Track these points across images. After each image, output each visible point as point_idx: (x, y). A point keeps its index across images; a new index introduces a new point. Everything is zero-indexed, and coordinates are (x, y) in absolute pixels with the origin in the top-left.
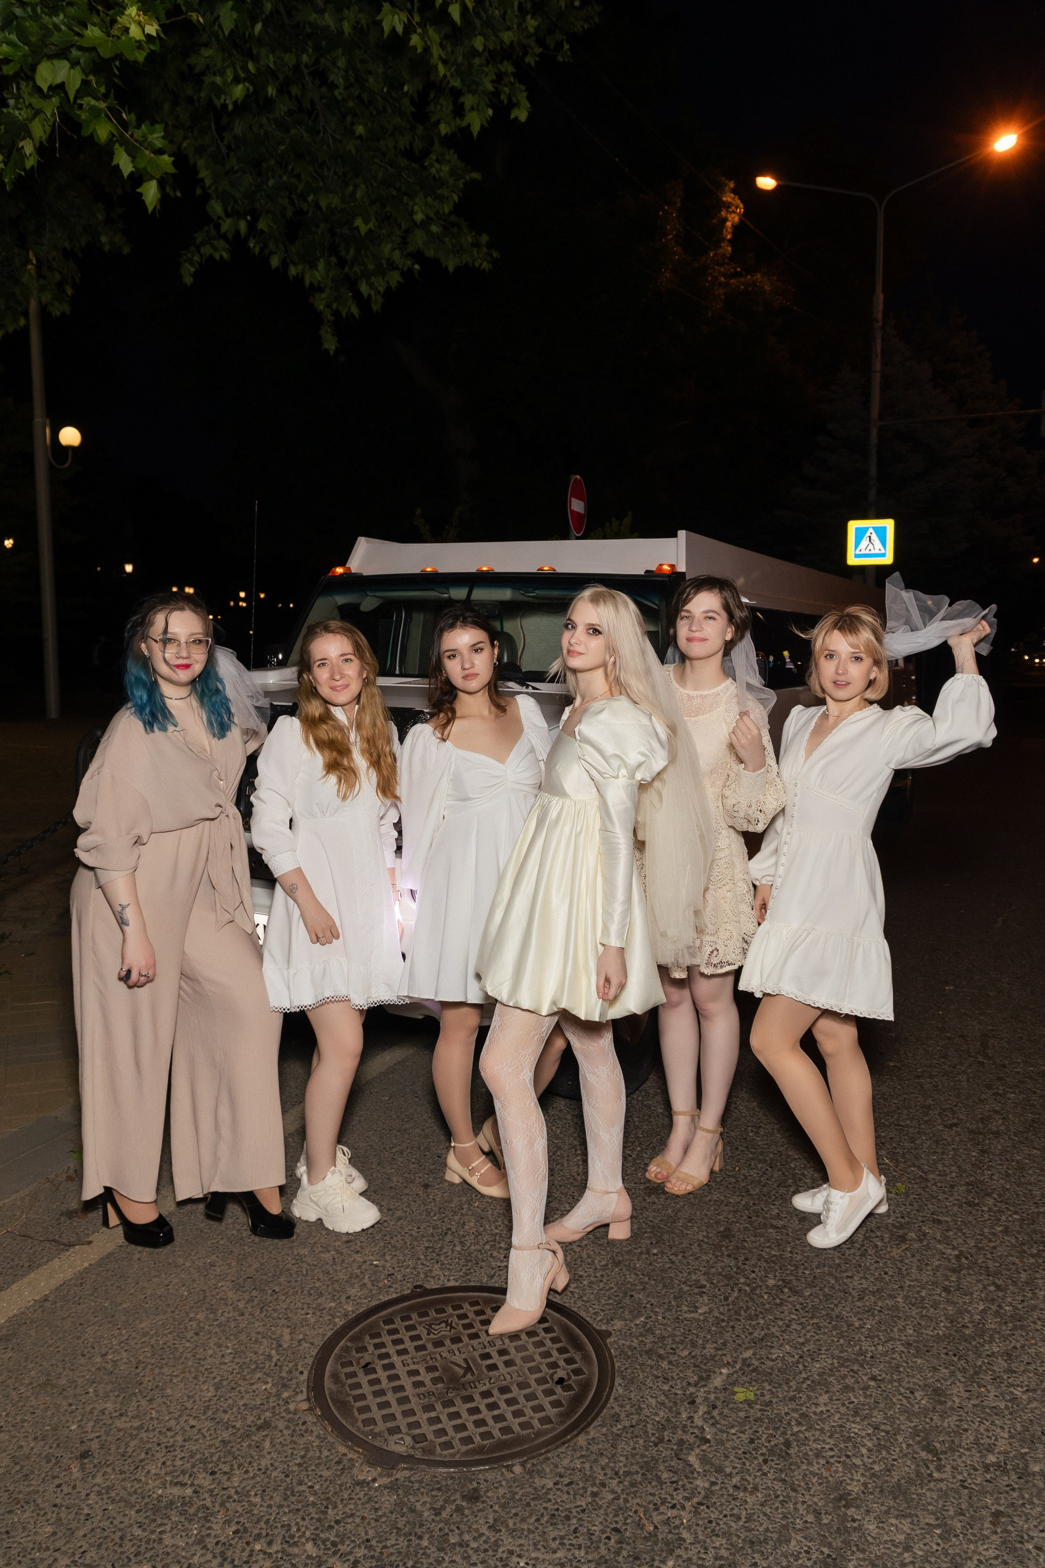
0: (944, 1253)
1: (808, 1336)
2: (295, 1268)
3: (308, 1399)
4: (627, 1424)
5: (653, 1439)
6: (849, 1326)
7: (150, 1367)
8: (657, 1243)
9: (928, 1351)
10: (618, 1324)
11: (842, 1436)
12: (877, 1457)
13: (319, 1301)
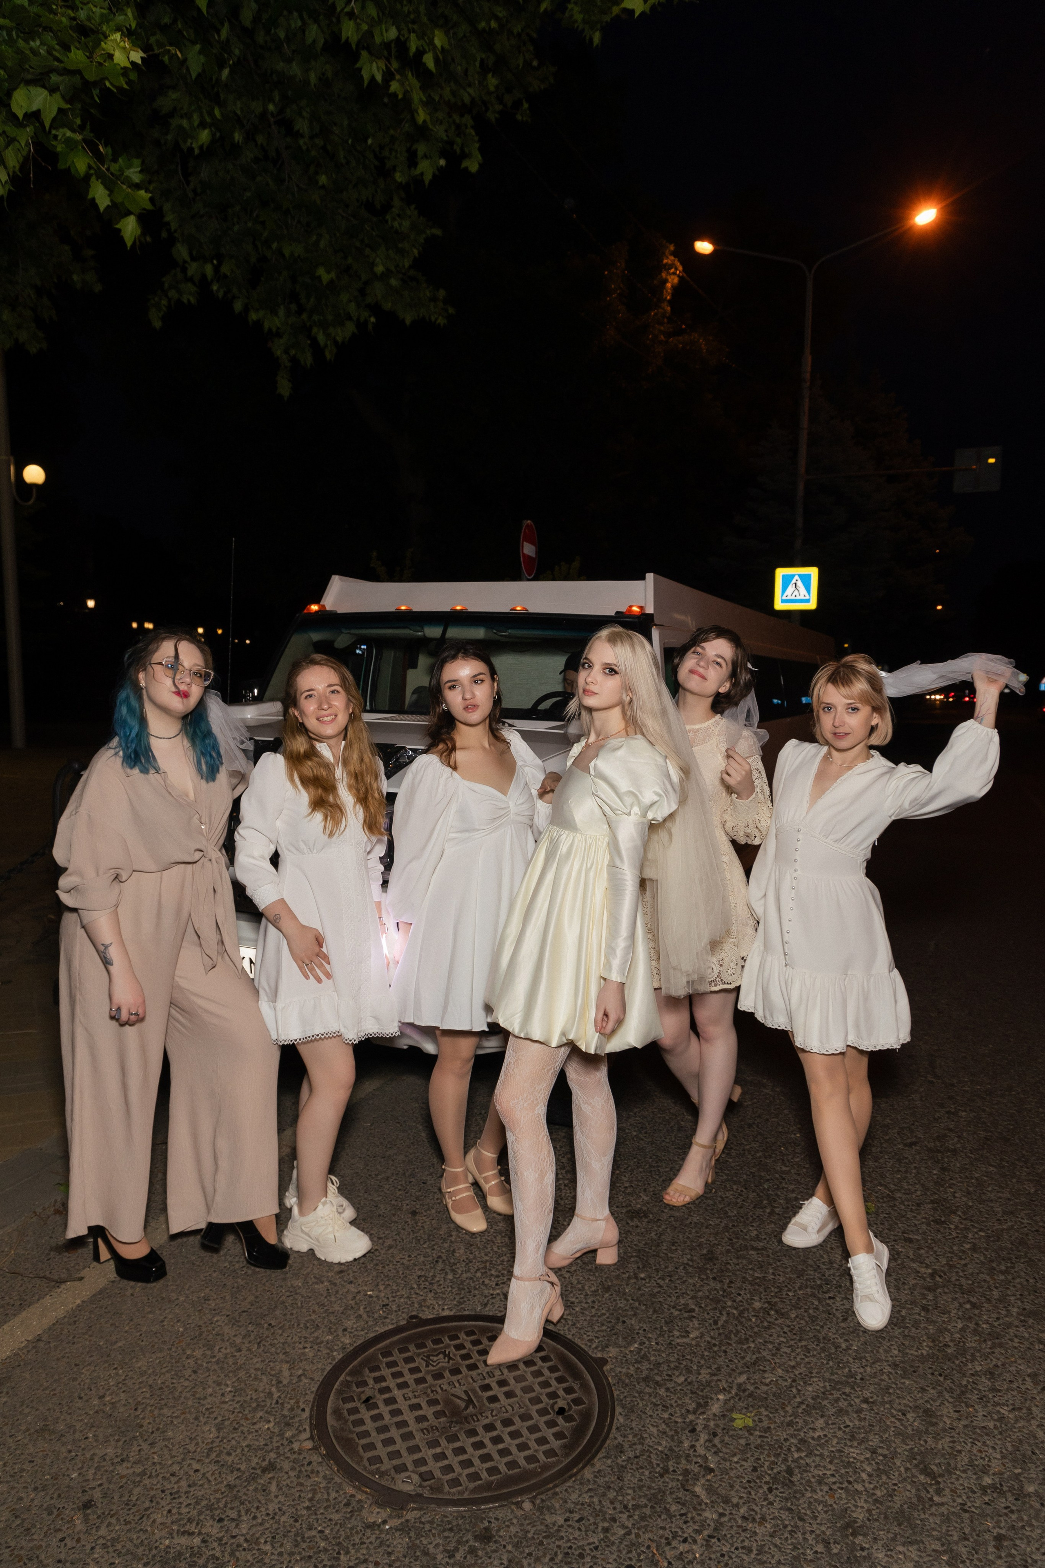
1: (798, 1359)
2: (290, 1301)
3: (312, 1438)
4: (631, 1455)
5: (658, 1470)
6: (836, 1348)
7: (149, 1409)
8: (644, 1267)
9: (914, 1372)
10: (613, 1352)
11: (842, 1461)
12: (878, 1482)
13: (316, 1334)
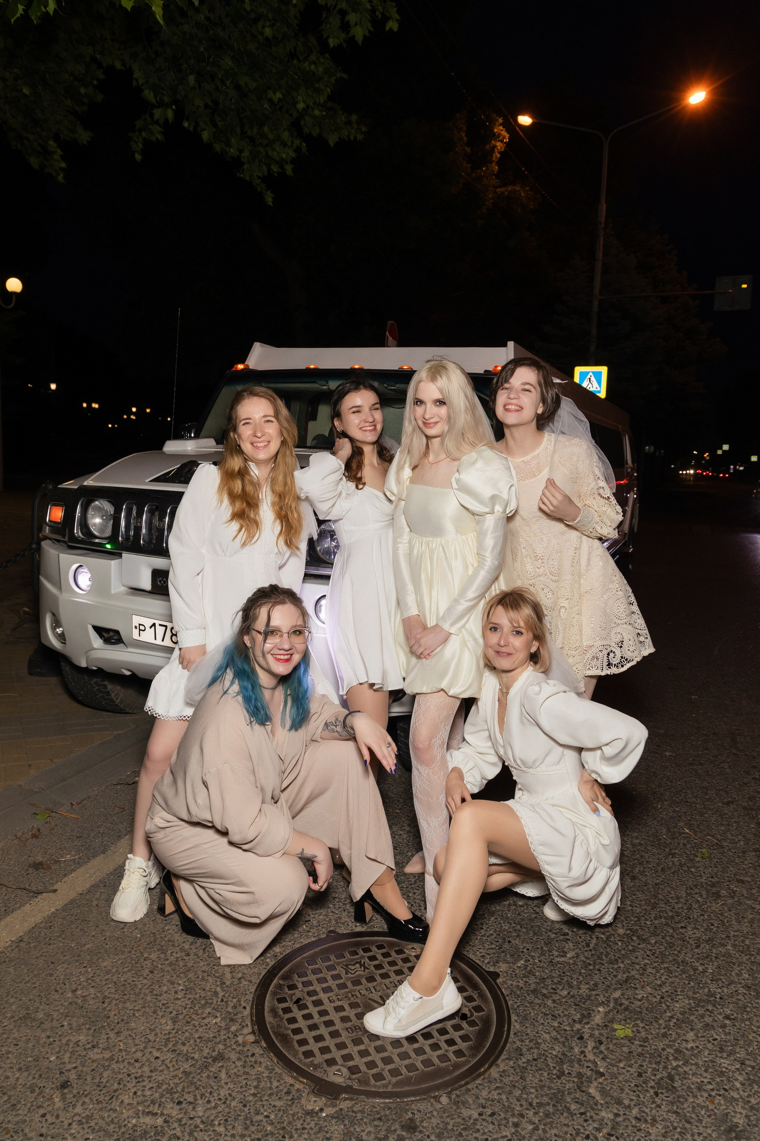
3: (253, 1032)
5: (555, 1072)
6: (694, 972)
7: (114, 1002)
10: (503, 967)
11: (716, 1071)
12: (751, 1091)
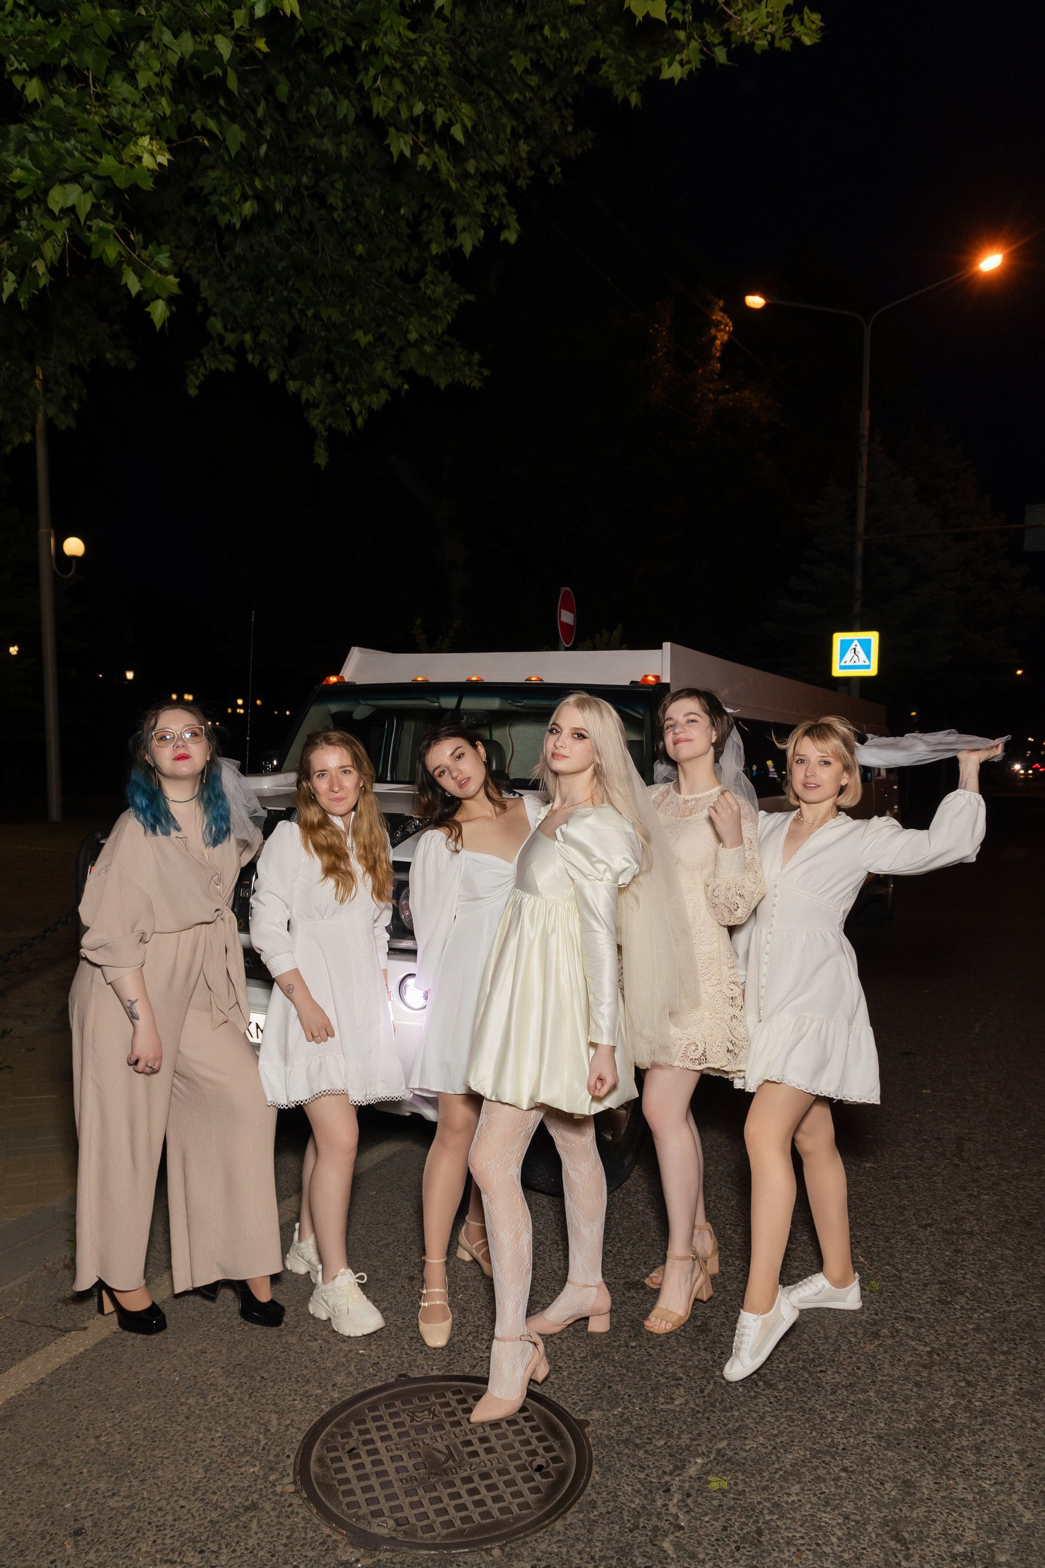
0: (916, 1350)
1: (781, 1428)
2: (283, 1356)
3: (294, 1482)
4: (604, 1510)
5: (628, 1526)
6: (821, 1418)
7: (142, 1449)
8: (635, 1336)
9: (898, 1444)
10: (596, 1414)
11: (813, 1525)
12: (847, 1546)
13: (306, 1388)
